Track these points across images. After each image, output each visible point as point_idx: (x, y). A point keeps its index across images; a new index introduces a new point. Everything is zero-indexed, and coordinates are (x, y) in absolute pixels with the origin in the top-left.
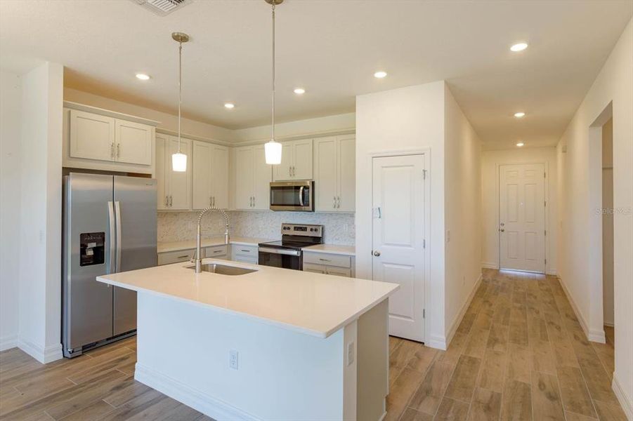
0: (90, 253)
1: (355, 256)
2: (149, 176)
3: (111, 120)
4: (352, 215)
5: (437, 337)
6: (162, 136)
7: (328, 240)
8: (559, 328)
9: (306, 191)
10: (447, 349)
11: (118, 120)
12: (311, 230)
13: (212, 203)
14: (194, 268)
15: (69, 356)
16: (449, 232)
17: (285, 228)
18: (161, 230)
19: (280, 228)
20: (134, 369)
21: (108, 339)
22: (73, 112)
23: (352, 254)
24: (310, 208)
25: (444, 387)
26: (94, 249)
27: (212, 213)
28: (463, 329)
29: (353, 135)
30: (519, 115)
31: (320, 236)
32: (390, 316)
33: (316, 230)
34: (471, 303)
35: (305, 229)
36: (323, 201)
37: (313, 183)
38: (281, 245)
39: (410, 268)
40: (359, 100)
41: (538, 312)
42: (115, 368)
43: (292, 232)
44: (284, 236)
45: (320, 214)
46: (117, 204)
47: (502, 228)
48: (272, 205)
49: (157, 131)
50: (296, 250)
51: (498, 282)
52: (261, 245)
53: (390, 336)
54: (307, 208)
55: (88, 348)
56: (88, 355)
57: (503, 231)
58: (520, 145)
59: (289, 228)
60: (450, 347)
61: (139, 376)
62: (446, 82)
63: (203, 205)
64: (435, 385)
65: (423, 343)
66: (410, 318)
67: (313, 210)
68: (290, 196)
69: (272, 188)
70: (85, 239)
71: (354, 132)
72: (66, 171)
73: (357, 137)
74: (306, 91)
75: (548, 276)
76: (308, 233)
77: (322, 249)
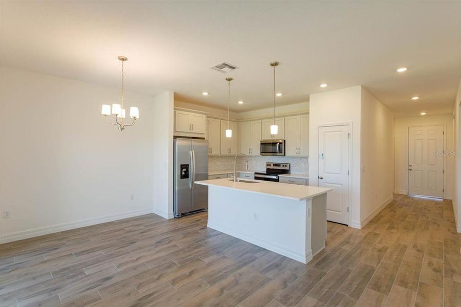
0: (183, 173)
1: (308, 179)
2: (204, 138)
3: (189, 113)
4: (307, 158)
5: (356, 222)
6: (209, 119)
7: (292, 171)
8: (439, 226)
9: (281, 145)
10: (362, 229)
11: (192, 113)
12: (283, 166)
13: (230, 152)
14: (233, 180)
15: (177, 217)
16: (364, 167)
17: (268, 165)
18: (210, 165)
19: (265, 164)
20: (207, 223)
21: (190, 212)
22: (176, 111)
23: (307, 178)
24: (283, 154)
25: (357, 242)
26: (185, 172)
27: (229, 157)
28: (373, 222)
29: (307, 115)
30: (415, 98)
31: (288, 169)
32: (328, 211)
33: (286, 166)
34: (383, 210)
35: (279, 166)
36: (290, 150)
37: (285, 141)
38: (266, 173)
39: (340, 185)
40: (311, 97)
41: (427, 218)
42: (198, 223)
43: (272, 167)
44: (267, 169)
45: (288, 157)
46: (193, 151)
47: (410, 168)
48: (261, 152)
49: (207, 117)
50: (276, 176)
51: (404, 201)
52: (256, 173)
53: (328, 221)
54: (281, 154)
55: (183, 215)
56: (184, 218)
57: (411, 170)
58: (423, 114)
59: (270, 165)
60: (363, 228)
61: (209, 225)
62: (362, 86)
63: (225, 153)
64: (352, 241)
65: (347, 225)
66: (340, 212)
67: (285, 155)
68: (270, 148)
69: (262, 144)
70: (182, 167)
71: (308, 113)
72: (175, 137)
73: (310, 116)
74: (283, 94)
75: (445, 200)
76: (281, 168)
77: (289, 175)
